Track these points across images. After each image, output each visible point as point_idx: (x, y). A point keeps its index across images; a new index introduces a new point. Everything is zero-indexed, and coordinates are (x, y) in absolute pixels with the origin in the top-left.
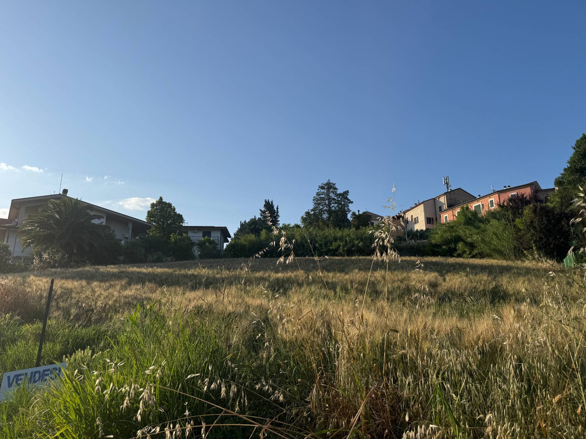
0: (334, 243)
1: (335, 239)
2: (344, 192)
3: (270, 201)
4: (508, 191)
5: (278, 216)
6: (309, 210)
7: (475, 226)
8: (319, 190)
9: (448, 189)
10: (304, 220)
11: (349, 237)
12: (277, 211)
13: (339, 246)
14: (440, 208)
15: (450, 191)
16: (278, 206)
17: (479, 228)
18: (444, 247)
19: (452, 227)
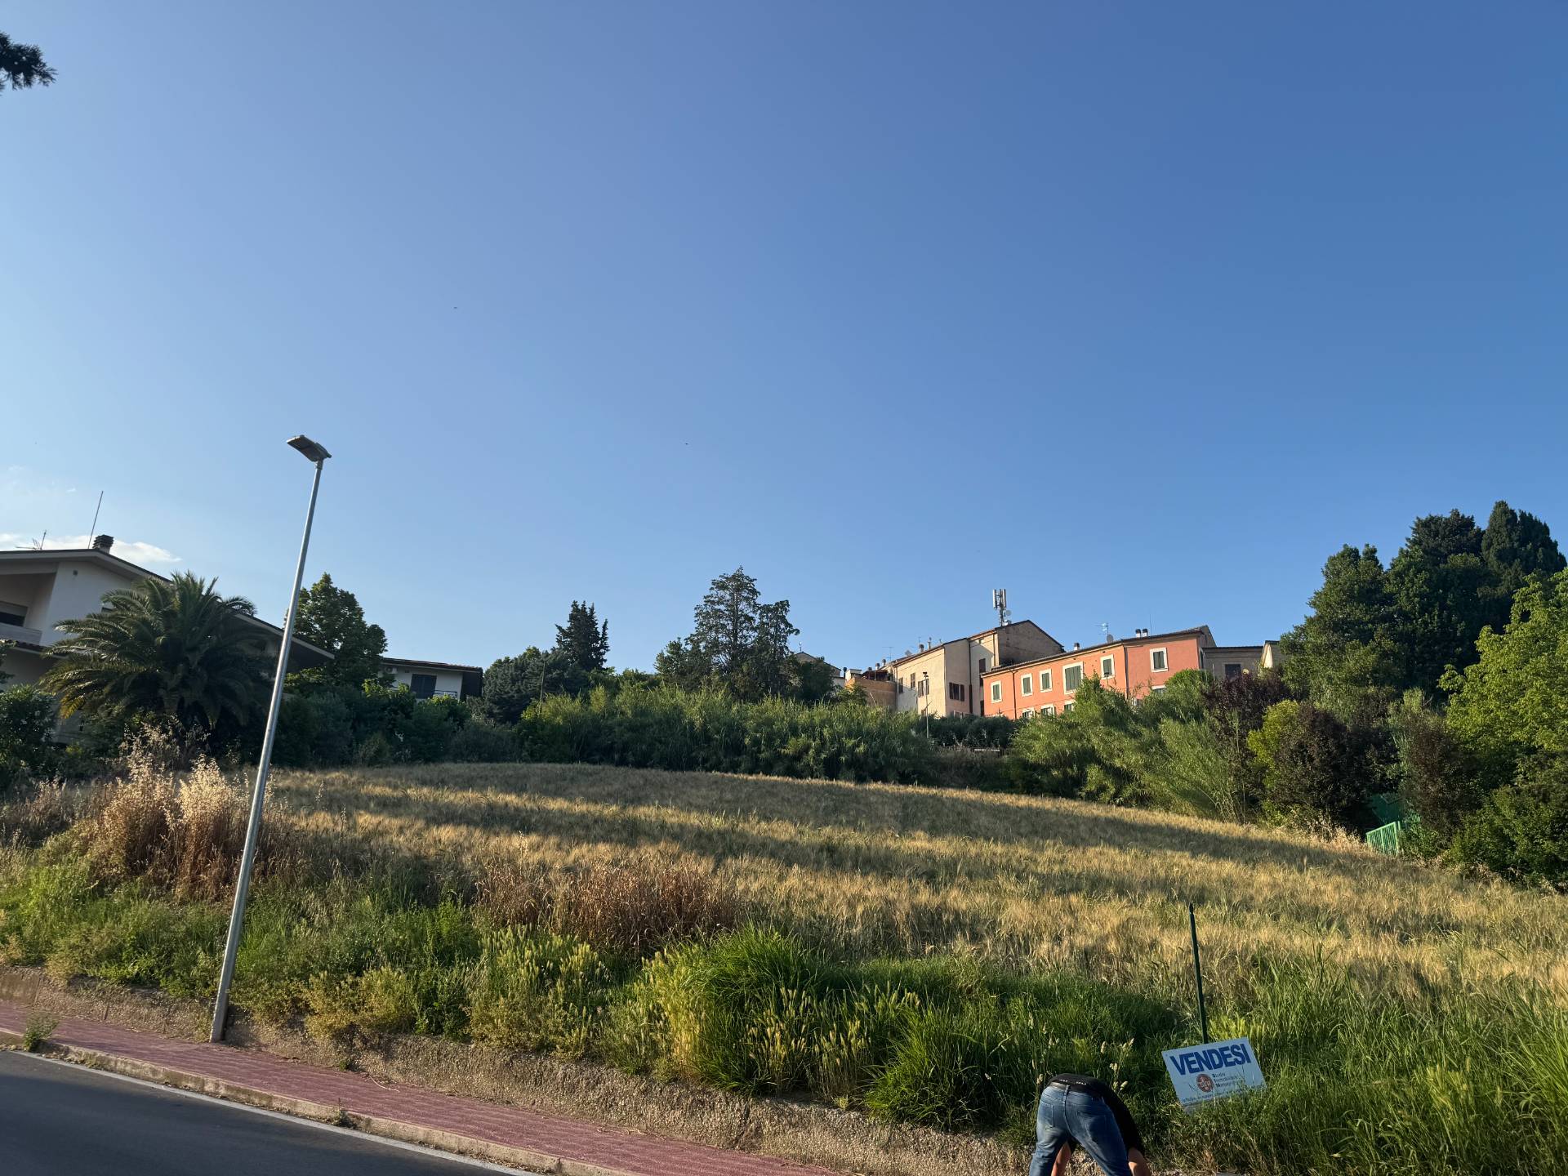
0: (792, 741)
1: (794, 730)
2: (777, 604)
3: (588, 606)
4: (1149, 643)
5: (605, 647)
6: (679, 638)
7: (1126, 731)
8: (714, 592)
9: (1003, 621)
10: (664, 661)
11: (831, 726)
12: (604, 634)
13: (807, 748)
14: (982, 663)
15: (1006, 624)
16: (606, 623)
18: (1055, 773)
19: (1071, 726)
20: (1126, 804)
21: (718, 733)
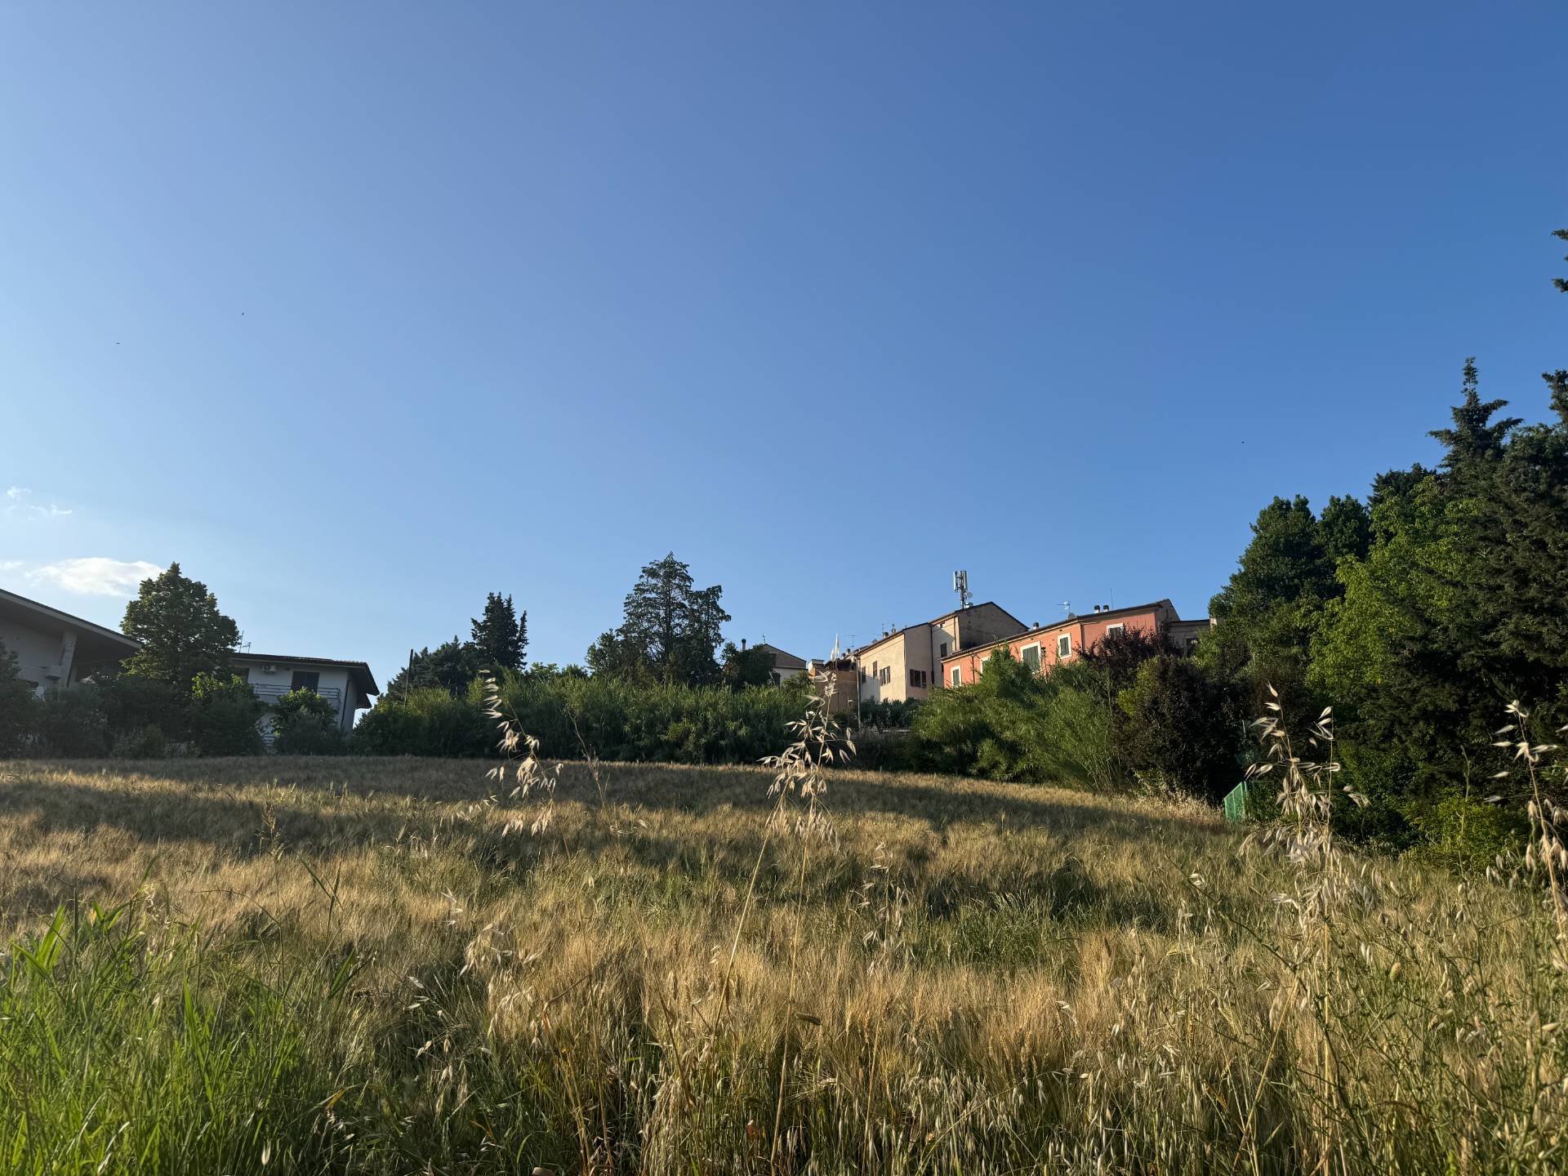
0: (673, 726)
1: (677, 715)
2: (708, 589)
3: (504, 598)
4: (1104, 619)
5: (524, 641)
6: (611, 630)
7: (1022, 701)
8: (642, 580)
9: (964, 603)
10: (596, 656)
11: (715, 710)
12: (523, 626)
13: (687, 733)
14: (944, 647)
15: (968, 607)
16: (525, 614)
17: (1030, 706)
18: (947, 750)
19: (969, 700)
20: (1016, 779)
21: (598, 721)
